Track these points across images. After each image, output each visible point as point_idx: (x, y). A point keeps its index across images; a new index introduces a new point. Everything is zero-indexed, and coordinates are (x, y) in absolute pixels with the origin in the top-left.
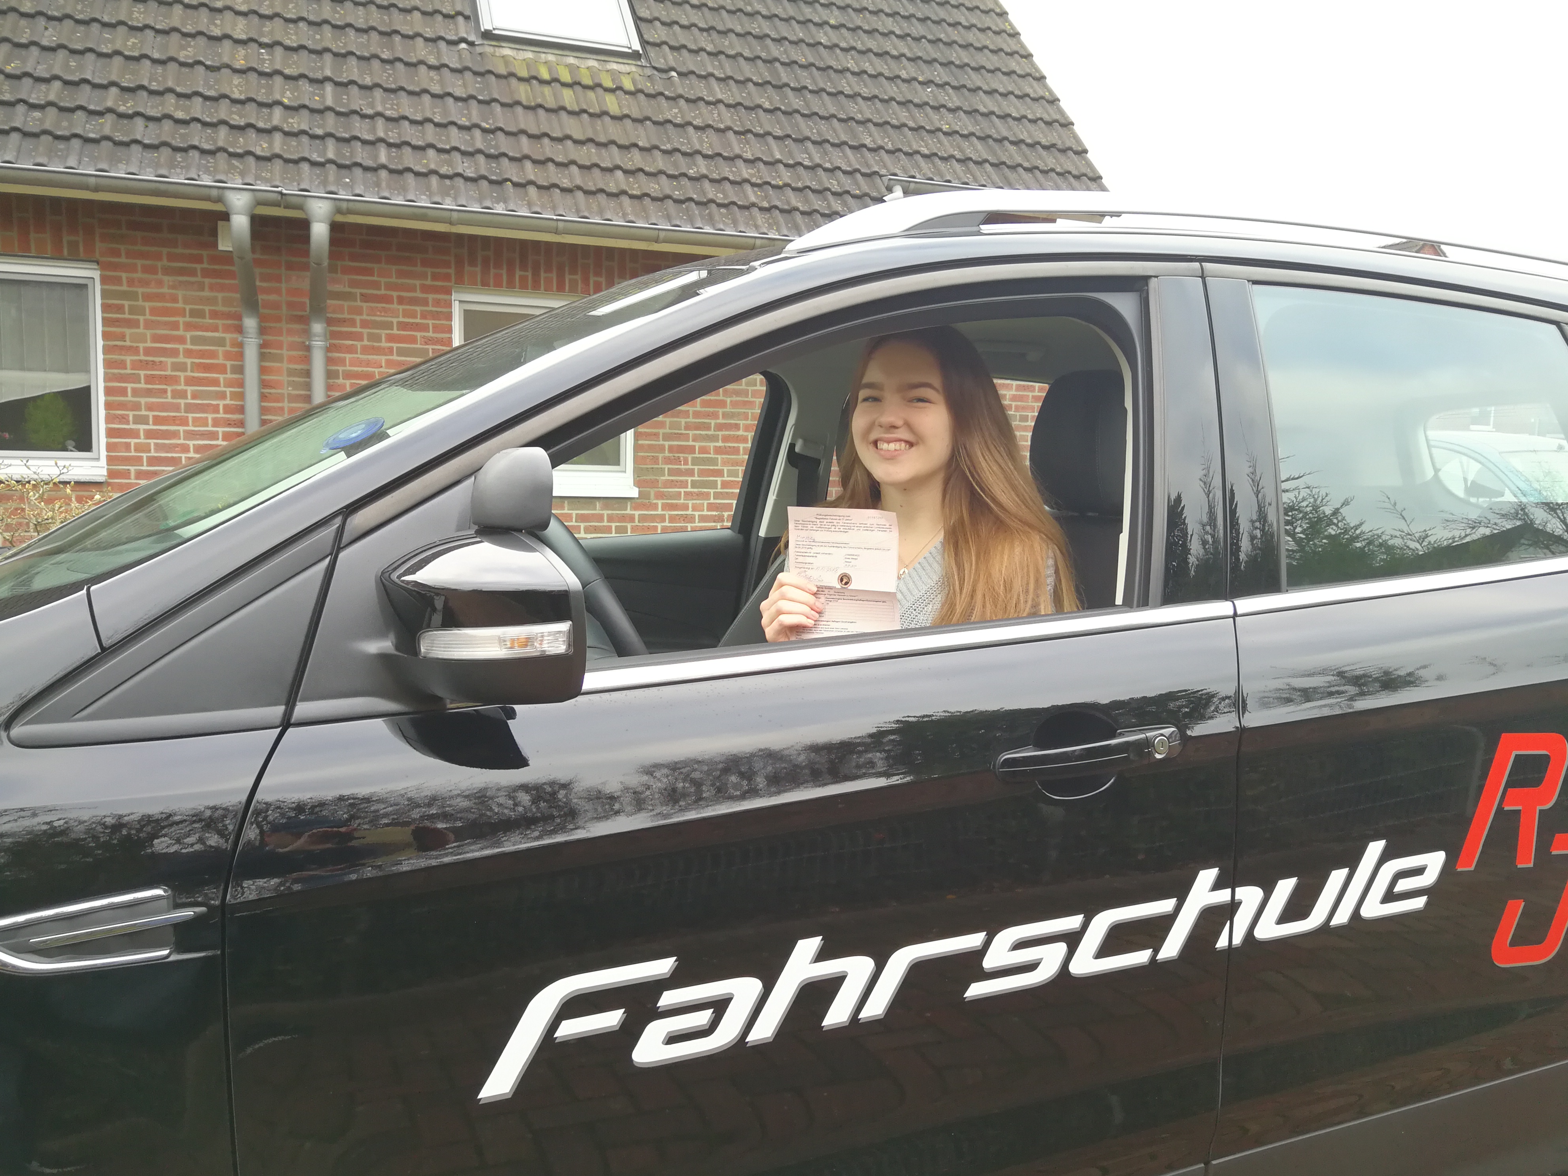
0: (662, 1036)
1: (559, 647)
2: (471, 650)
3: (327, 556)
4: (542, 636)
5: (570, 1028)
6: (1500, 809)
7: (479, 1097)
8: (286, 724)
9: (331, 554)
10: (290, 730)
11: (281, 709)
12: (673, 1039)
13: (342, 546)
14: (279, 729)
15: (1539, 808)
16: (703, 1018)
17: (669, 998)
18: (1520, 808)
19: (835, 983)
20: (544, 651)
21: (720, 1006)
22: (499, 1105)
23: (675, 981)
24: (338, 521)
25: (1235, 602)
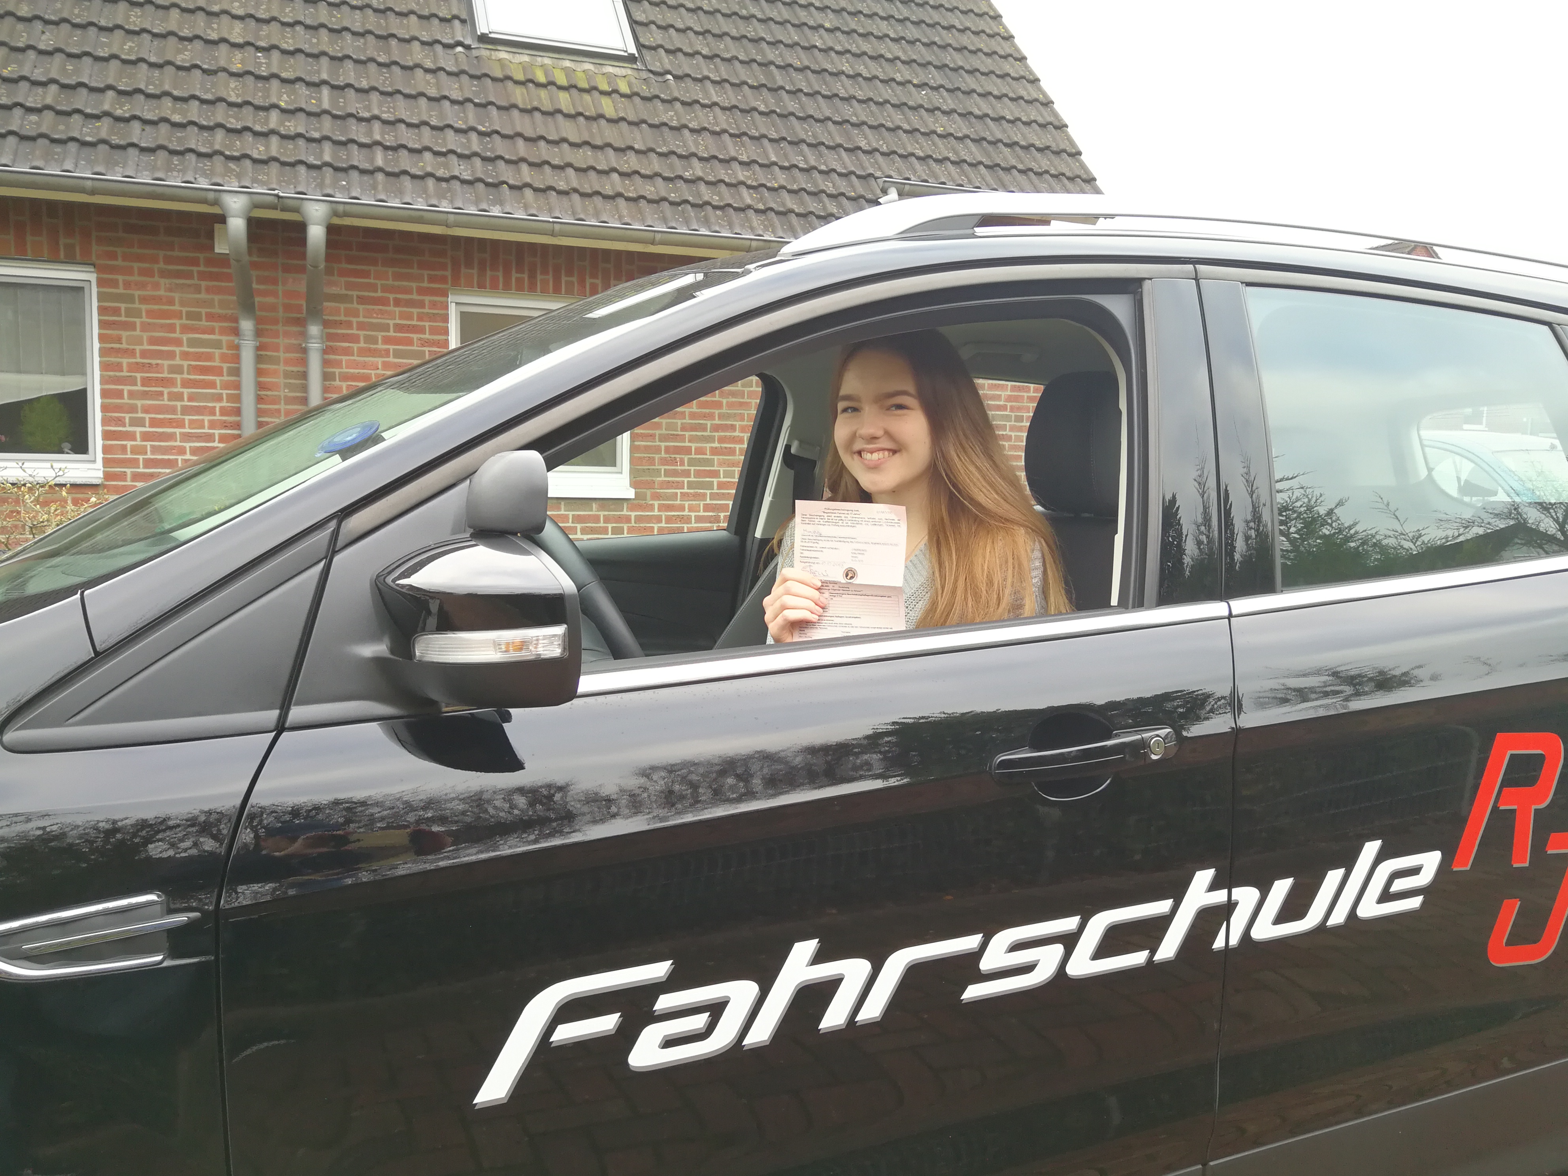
0: (659, 1040)
1: (555, 651)
2: (466, 653)
3: (321, 560)
4: (537, 640)
5: (565, 1033)
6: (1495, 808)
7: (474, 1102)
8: (280, 728)
9: (326, 557)
10: (285, 734)
11: (274, 714)
12: (669, 1043)
13: (336, 549)
14: (274, 733)
15: (1534, 807)
16: (699, 1021)
17: (665, 1002)
18: (1515, 807)
19: (831, 986)
20: (540, 655)
21: (716, 1009)
22: (494, 1110)
23: (671, 984)
24: (333, 524)
25: (1230, 602)
